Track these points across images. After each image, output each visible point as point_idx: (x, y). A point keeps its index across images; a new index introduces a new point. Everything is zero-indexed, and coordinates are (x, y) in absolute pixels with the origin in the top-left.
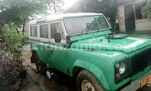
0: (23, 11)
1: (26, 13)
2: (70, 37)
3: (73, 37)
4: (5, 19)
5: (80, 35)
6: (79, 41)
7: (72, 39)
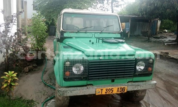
0: (71, 3)
1: (73, 5)
2: (65, 32)
3: (68, 33)
4: (53, 9)
5: (76, 32)
6: (73, 38)
7: (65, 35)
